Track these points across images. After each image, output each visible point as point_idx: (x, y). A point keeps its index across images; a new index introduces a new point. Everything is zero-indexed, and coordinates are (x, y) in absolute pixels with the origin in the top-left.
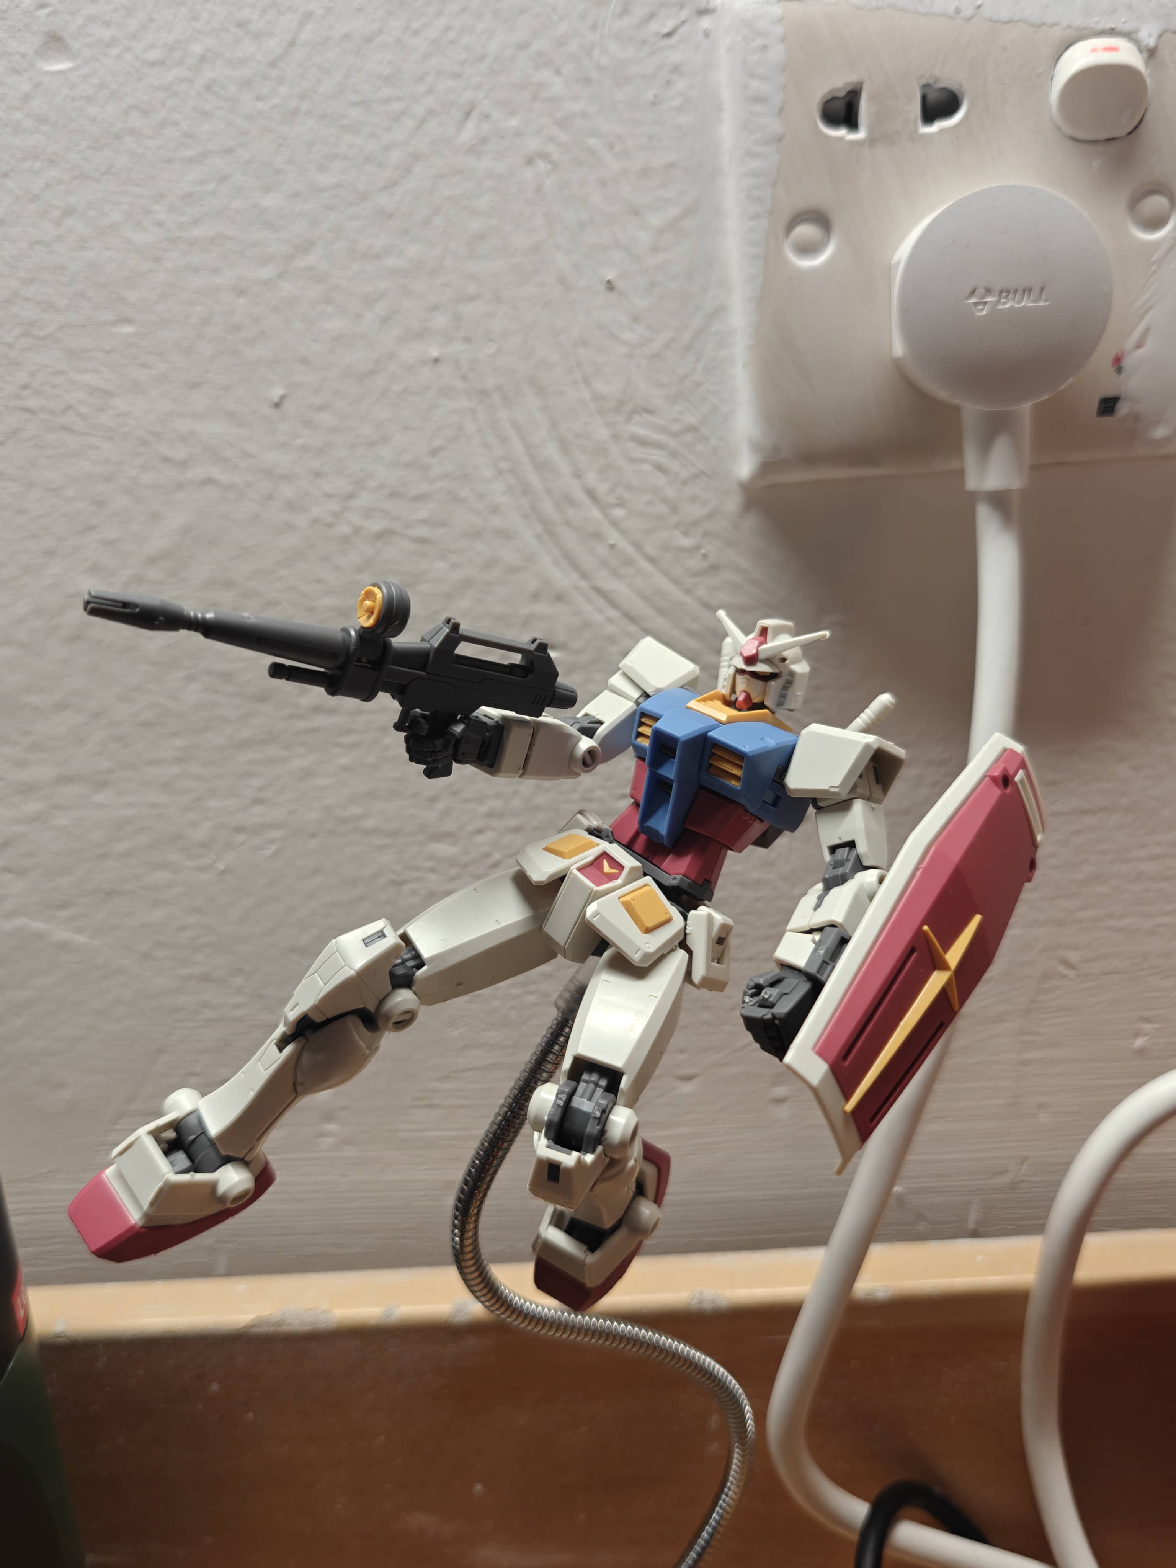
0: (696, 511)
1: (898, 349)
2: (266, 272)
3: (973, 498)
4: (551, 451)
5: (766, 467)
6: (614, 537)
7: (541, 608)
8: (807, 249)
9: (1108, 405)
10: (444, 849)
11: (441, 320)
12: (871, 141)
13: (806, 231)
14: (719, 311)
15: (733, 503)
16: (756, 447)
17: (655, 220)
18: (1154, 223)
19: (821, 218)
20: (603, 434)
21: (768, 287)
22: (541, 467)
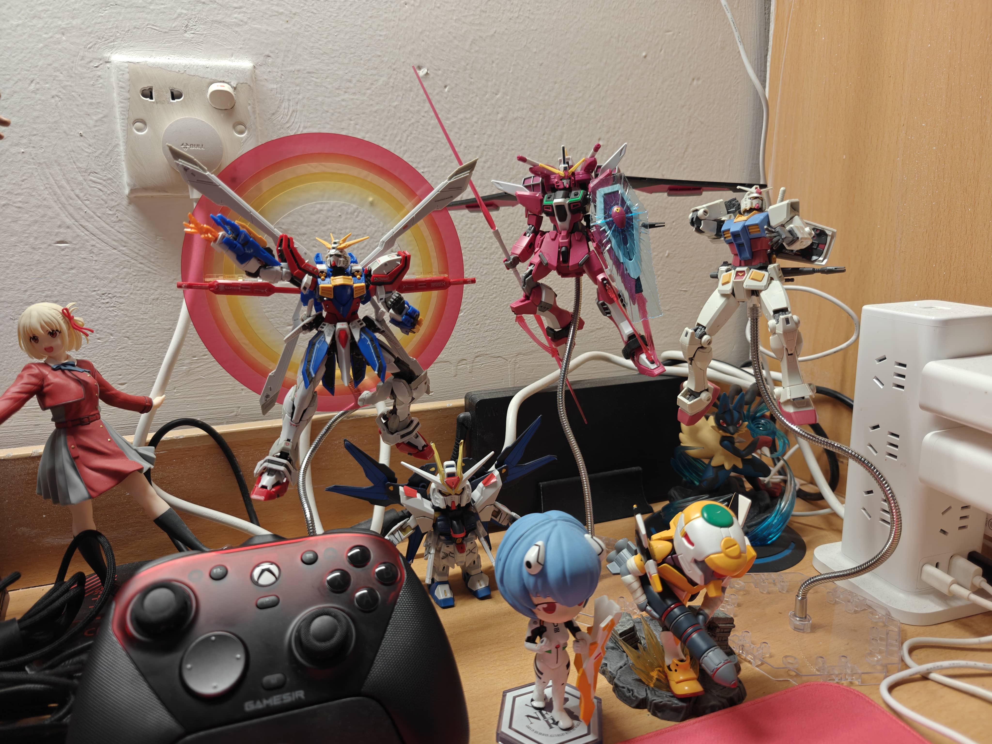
0: (113, 203)
4: (64, 183)
5: (133, 191)
6: (86, 209)
7: (63, 231)
8: (139, 130)
11: (24, 141)
12: (157, 102)
13: (138, 124)
14: (115, 145)
15: (125, 202)
16: (129, 185)
17: (95, 118)
18: (241, 132)
19: (143, 122)
20: (81, 178)
21: (129, 139)
22: (60, 187)
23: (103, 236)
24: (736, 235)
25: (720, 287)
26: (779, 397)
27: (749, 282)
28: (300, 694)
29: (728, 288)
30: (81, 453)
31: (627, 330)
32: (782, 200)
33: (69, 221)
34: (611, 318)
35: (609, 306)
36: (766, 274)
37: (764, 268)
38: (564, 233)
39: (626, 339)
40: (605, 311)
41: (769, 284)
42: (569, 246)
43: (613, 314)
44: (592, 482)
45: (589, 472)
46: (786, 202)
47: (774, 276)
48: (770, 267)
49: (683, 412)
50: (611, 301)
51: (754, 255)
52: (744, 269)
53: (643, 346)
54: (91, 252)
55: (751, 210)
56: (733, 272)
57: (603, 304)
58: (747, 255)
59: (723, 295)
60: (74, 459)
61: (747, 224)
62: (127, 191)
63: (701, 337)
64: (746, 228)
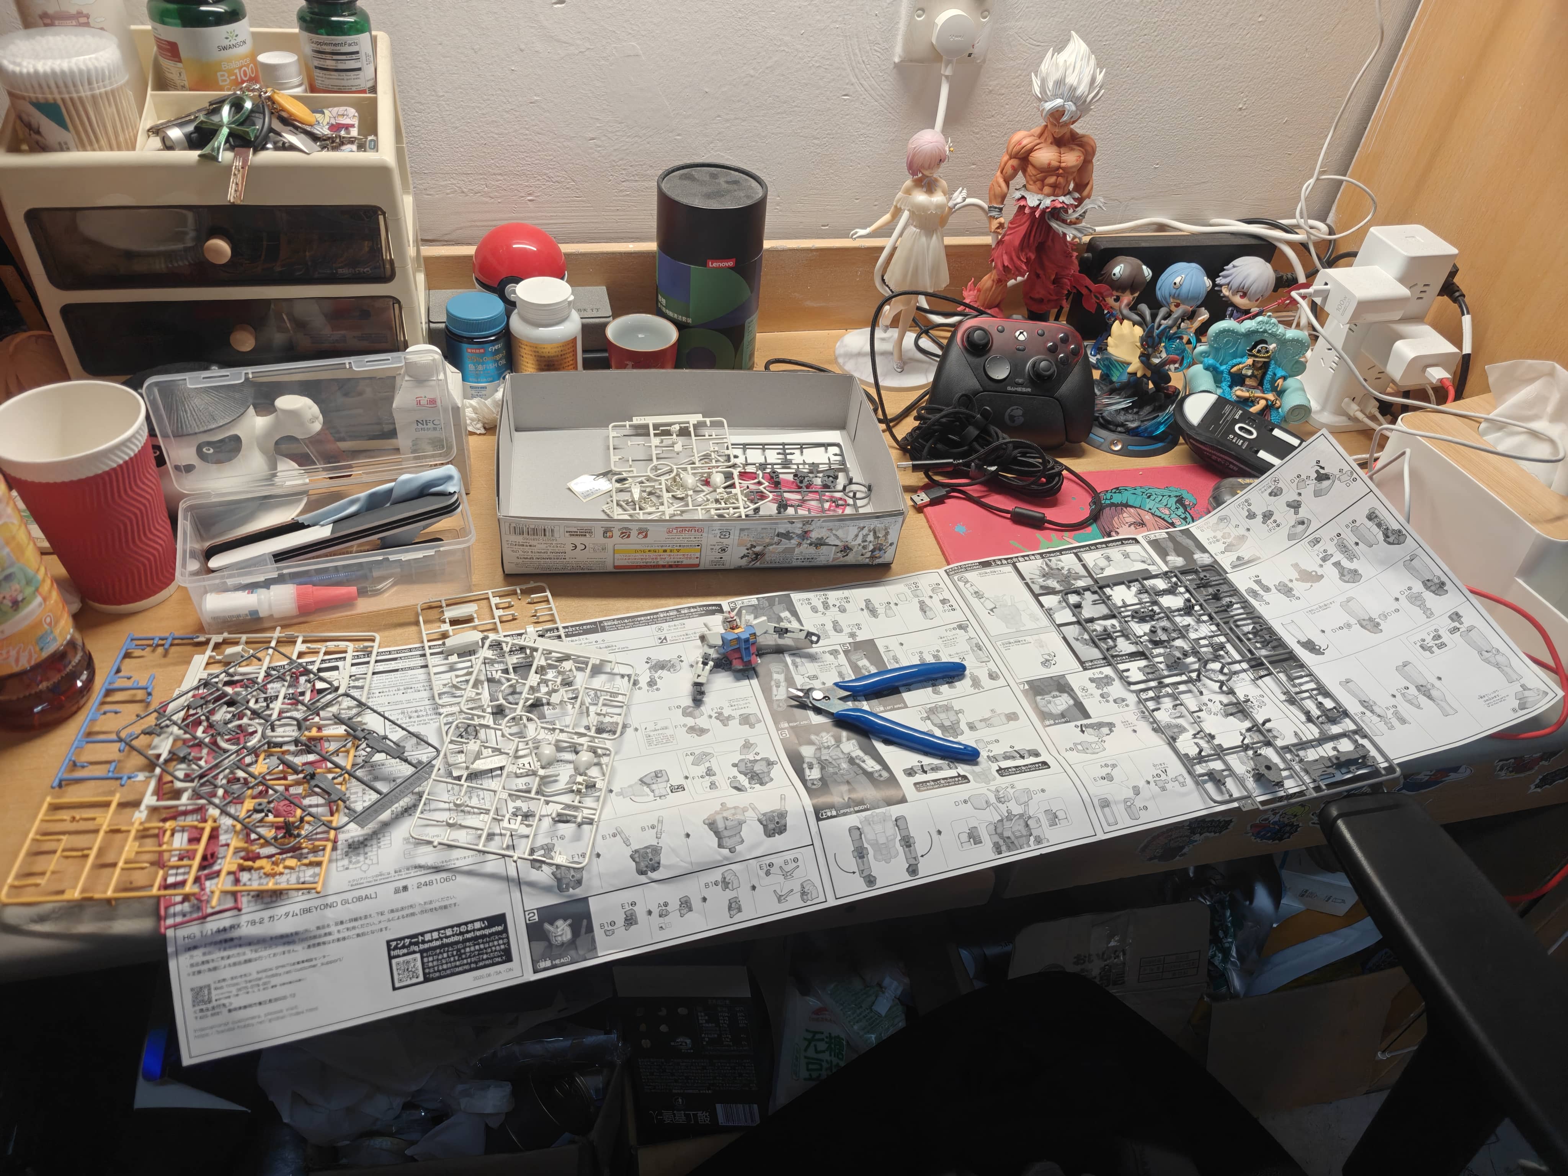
0: (885, 68)
3: (941, 75)
4: (858, 52)
5: (902, 61)
6: (866, 72)
7: (848, 86)
8: (919, 16)
9: (970, 55)
10: (816, 141)
11: (840, 19)
13: (920, 12)
14: (897, 24)
15: (892, 66)
16: (900, 56)
18: (984, 18)
19: (923, 10)
20: (868, 48)
21: (911, 24)
22: (855, 54)
23: (872, 92)
28: (1029, 390)
33: (854, 80)
54: (862, 103)
62: (897, 60)
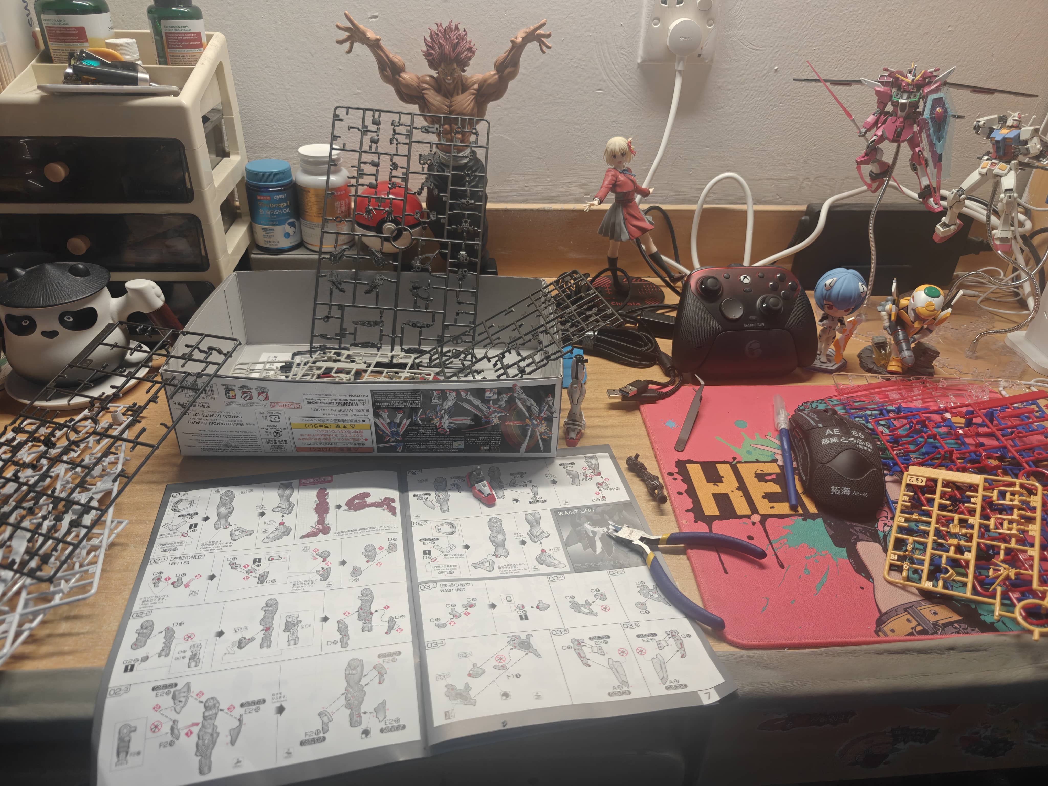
0: (630, 67)
1: (668, 44)
2: (565, 17)
3: (676, 71)
4: (607, 54)
5: (644, 61)
6: (615, 71)
7: (601, 83)
8: (655, 24)
9: (699, 56)
11: (593, 29)
12: (668, 7)
13: (656, 21)
14: (639, 32)
15: (636, 67)
16: (642, 58)
17: (631, 14)
18: (710, 25)
19: (659, 19)
20: (616, 52)
21: (649, 31)
22: (605, 57)
23: (620, 87)
24: (997, 142)
25: (980, 169)
26: (994, 235)
27: (997, 170)
28: (763, 324)
29: (984, 171)
30: (628, 217)
31: (925, 182)
32: (1030, 126)
33: (605, 78)
34: (917, 173)
35: (918, 167)
36: (1008, 166)
37: (1008, 162)
38: (901, 120)
39: (923, 187)
40: (914, 168)
41: (1008, 172)
42: (903, 129)
43: (919, 172)
44: (877, 269)
45: (877, 264)
46: (1032, 128)
47: (1013, 168)
48: (1013, 162)
49: (937, 235)
50: (920, 164)
51: (1005, 154)
52: (997, 162)
53: (933, 193)
54: (613, 96)
55: (1012, 127)
56: (990, 162)
57: (914, 165)
58: (1001, 153)
59: (980, 174)
60: (625, 219)
61: (1006, 136)
62: (639, 61)
63: (960, 195)
64: (1004, 139)
